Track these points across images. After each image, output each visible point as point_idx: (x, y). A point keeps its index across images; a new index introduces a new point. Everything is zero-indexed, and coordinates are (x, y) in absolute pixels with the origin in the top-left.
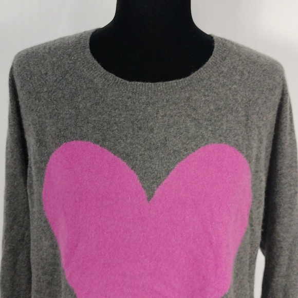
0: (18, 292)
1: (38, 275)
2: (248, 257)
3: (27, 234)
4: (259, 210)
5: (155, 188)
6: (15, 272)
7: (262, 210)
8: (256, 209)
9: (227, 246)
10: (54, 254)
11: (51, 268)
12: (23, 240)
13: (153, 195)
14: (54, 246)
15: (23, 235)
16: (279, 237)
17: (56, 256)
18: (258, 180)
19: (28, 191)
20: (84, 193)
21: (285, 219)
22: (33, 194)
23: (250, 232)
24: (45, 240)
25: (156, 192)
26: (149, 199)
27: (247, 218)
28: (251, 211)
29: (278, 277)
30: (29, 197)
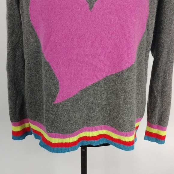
0: (17, 74)
1: (28, 60)
2: (145, 49)
3: (21, 40)
4: (152, 21)
5: (94, 2)
6: (15, 62)
7: (154, 21)
8: (151, 20)
9: (134, 37)
10: (37, 46)
11: (36, 55)
12: (18, 43)
13: (93, 6)
14: (37, 41)
15: (19, 40)
16: (162, 40)
17: (38, 47)
18: (152, 2)
19: (20, 11)
20: (53, 5)
21: (167, 30)
22: (23, 12)
23: (146, 34)
24: (32, 39)
25: (95, 4)
26: (91, 9)
27: (146, 24)
28: (148, 20)
29: (161, 64)
30: (21, 15)
